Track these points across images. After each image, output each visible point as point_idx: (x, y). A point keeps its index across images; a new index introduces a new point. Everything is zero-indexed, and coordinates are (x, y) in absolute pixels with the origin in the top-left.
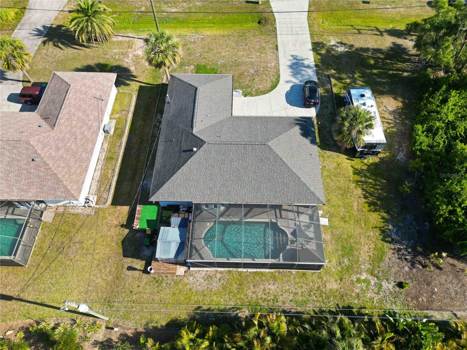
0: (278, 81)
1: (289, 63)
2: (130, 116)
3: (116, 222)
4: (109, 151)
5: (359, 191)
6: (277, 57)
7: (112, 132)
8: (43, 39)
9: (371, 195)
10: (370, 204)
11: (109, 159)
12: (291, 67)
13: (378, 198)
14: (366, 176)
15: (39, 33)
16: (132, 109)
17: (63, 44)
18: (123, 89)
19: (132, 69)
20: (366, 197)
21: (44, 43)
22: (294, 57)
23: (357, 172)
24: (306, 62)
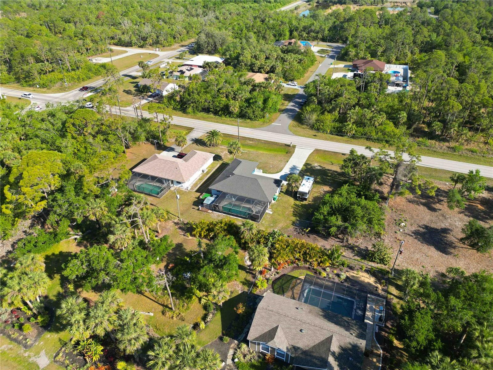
0: (280, 171)
1: (291, 167)
2: (214, 170)
3: (194, 196)
4: (201, 177)
5: (292, 210)
6: (286, 164)
7: (205, 172)
8: (193, 142)
9: (296, 212)
10: (294, 214)
11: (200, 179)
12: (290, 168)
13: (299, 214)
14: (298, 207)
15: (193, 140)
16: (216, 168)
17: (200, 145)
18: (216, 162)
19: (223, 157)
20: (294, 212)
21: (193, 143)
22: (294, 166)
23: (295, 205)
24: (298, 168)
